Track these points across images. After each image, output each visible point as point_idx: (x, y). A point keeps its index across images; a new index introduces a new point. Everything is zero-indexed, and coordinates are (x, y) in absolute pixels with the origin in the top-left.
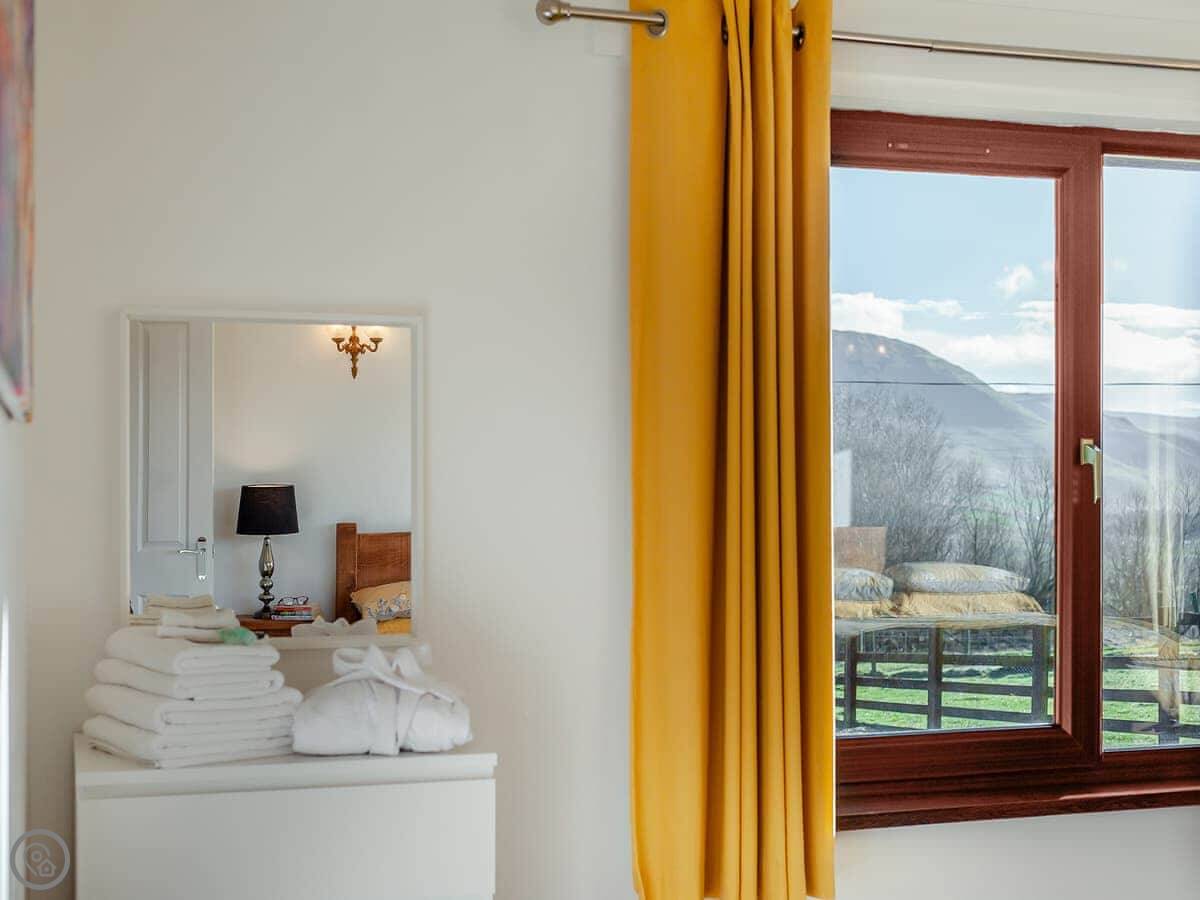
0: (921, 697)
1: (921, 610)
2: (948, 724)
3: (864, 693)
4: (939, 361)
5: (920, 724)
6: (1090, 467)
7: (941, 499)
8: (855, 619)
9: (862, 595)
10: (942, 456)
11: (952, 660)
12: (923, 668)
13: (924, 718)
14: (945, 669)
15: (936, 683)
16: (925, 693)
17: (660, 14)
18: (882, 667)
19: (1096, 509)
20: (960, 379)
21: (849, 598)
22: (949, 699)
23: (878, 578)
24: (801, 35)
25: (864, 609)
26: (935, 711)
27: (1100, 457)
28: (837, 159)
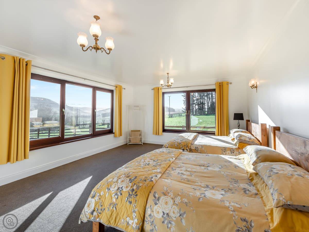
0: (47, 134)
1: (46, 126)
2: (51, 137)
3: (40, 135)
4: (52, 101)
5: (47, 137)
6: (64, 111)
7: (52, 115)
8: (38, 127)
9: (38, 125)
10: (52, 110)
11: (51, 131)
12: (48, 131)
13: (48, 137)
14: (50, 131)
15: (49, 133)
16: (48, 134)
17: (4, 57)
18: (43, 132)
19: (64, 116)
20: (55, 103)
21: (37, 125)
22: (51, 134)
23: (41, 123)
24: (27, 64)
25: (39, 126)
26: (49, 136)
27: (65, 110)
28: (32, 78)
